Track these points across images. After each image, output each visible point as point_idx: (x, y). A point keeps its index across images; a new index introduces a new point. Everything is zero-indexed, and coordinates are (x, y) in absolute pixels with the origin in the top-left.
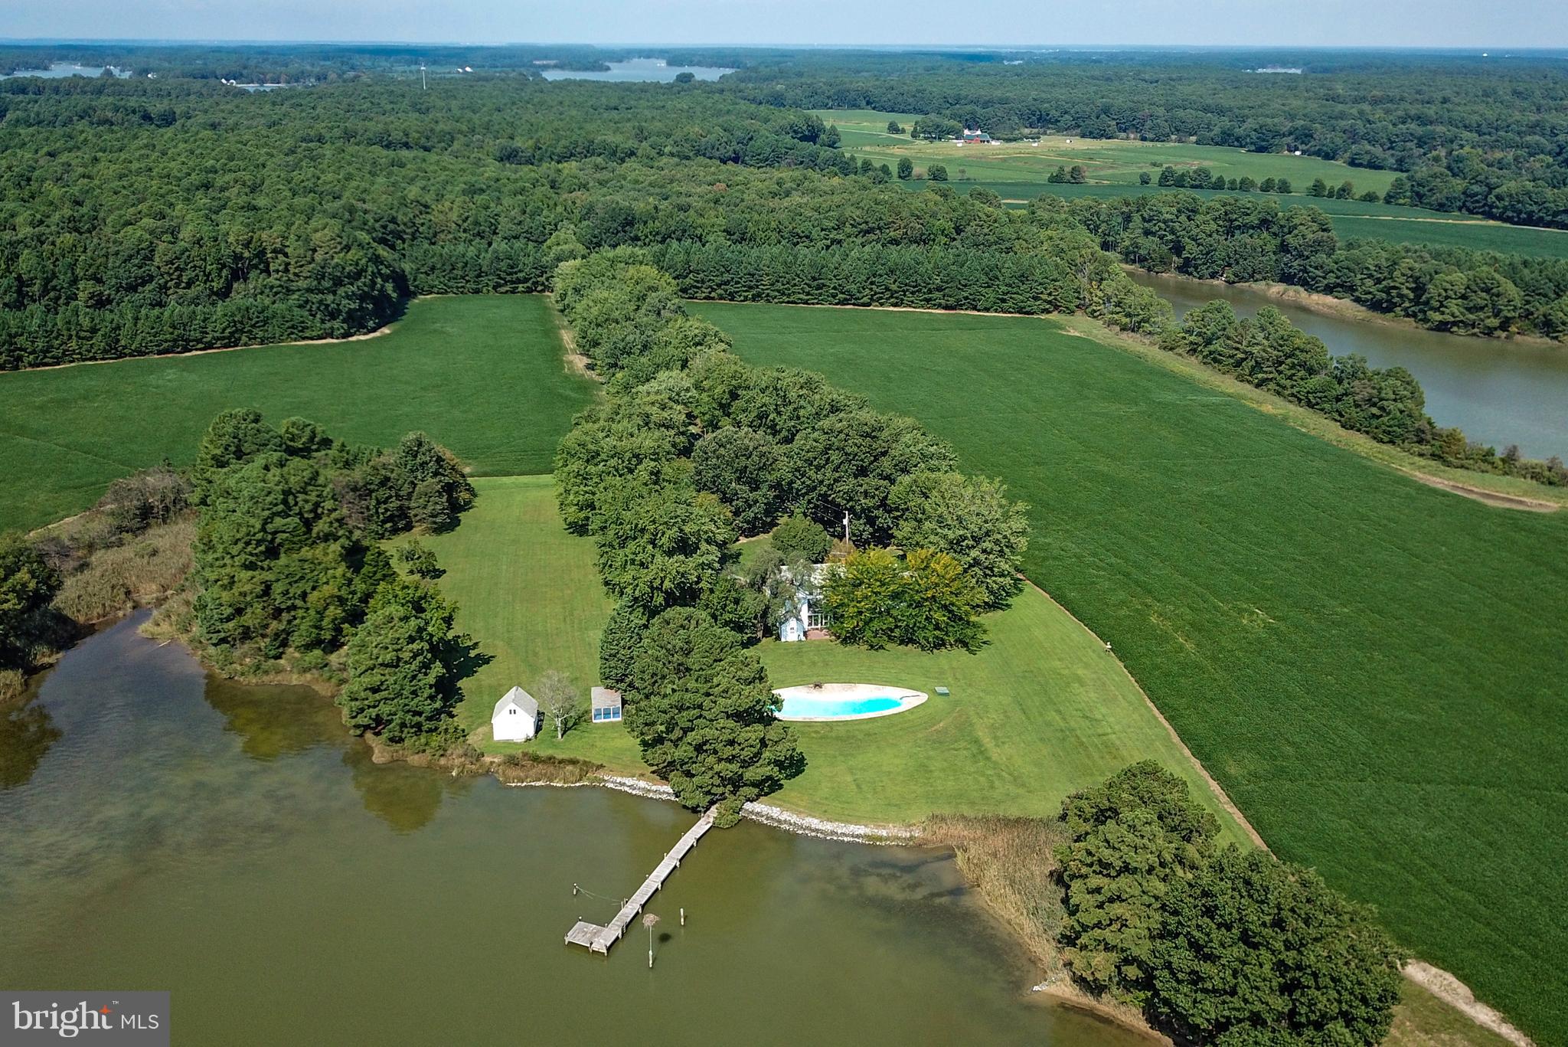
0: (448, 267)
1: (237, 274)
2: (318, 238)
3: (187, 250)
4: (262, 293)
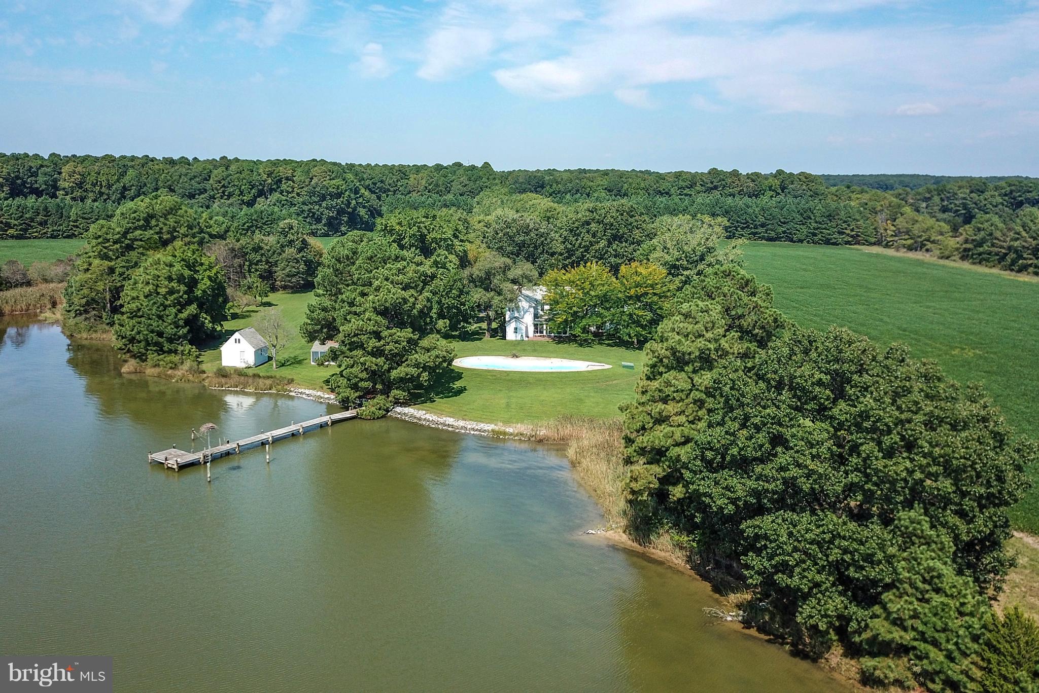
1: (261, 193)
2: (315, 170)
3: (231, 175)
4: (275, 205)
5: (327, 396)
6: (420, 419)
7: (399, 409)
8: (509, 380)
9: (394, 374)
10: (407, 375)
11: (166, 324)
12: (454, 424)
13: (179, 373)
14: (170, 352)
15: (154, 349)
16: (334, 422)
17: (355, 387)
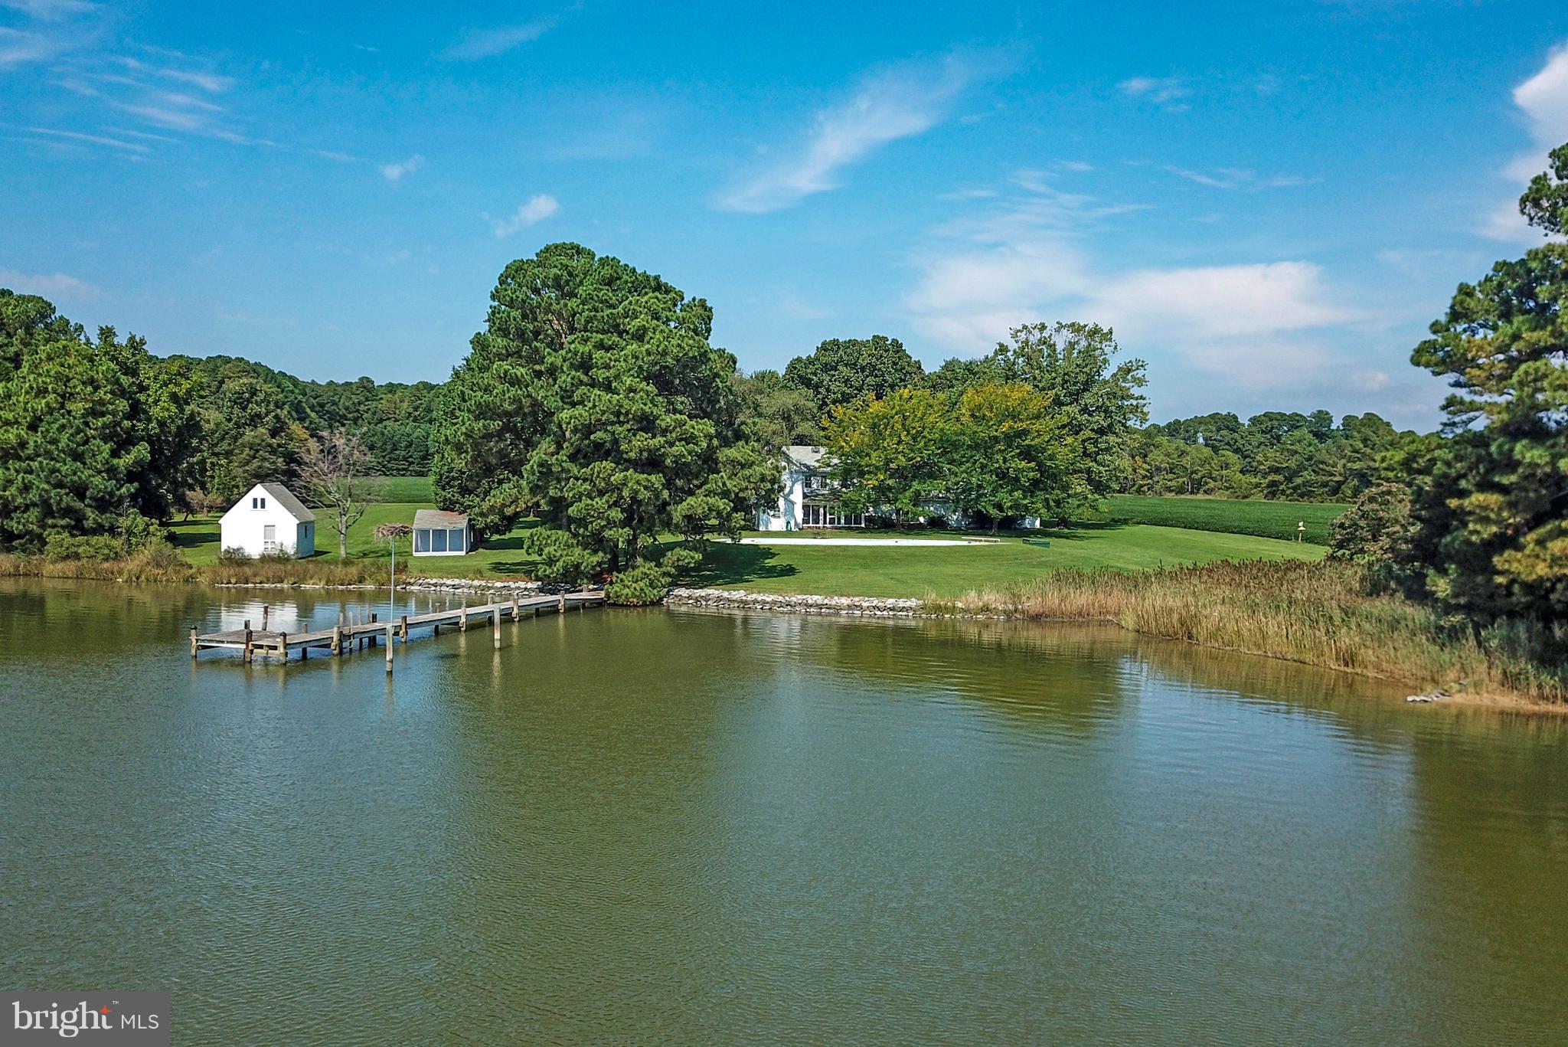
0: (389, 447)
5: (498, 585)
6: (743, 602)
7: (684, 592)
11: (91, 470)
15: (62, 522)
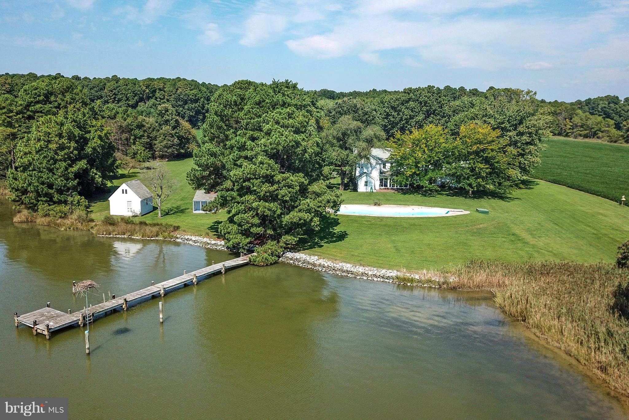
1: (141, 100)
2: (179, 84)
3: (120, 86)
4: (151, 107)
5: (213, 242)
6: (314, 265)
7: (289, 255)
8: (385, 225)
9: (286, 219)
10: (300, 220)
11: (57, 176)
12: (352, 269)
13: (68, 222)
14: (60, 202)
15: (44, 199)
16: (229, 270)
17: (246, 233)
